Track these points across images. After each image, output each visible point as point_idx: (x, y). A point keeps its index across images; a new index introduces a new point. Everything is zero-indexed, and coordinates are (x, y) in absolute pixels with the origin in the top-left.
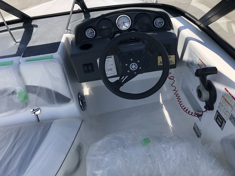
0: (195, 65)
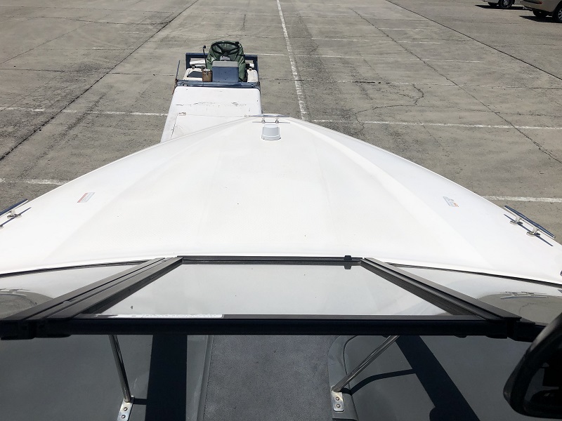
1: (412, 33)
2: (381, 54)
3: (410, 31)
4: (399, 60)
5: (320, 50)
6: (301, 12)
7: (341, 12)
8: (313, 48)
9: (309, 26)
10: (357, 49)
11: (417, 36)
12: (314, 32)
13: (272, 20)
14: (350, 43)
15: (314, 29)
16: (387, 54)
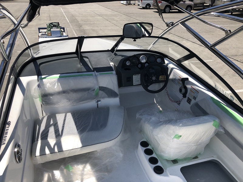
0: (177, 80)
1: (116, 19)
2: (106, 27)
3: (116, 18)
4: (113, 28)
5: (83, 26)
6: (72, 13)
7: (88, 12)
8: (80, 26)
9: (77, 18)
10: (97, 25)
11: (118, 20)
12: (79, 20)
13: (61, 17)
14: (94, 23)
15: (79, 19)
16: (108, 26)
